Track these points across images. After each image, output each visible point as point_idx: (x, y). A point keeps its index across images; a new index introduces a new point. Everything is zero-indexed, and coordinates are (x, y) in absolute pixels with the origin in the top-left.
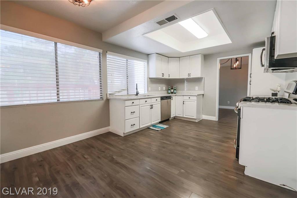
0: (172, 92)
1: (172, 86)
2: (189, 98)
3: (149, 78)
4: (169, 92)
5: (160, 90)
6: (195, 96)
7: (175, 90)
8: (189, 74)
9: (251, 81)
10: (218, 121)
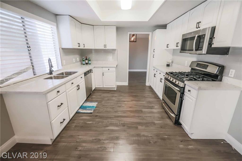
0: (86, 63)
1: (86, 57)
2: (109, 69)
3: (62, 48)
4: (84, 63)
5: (74, 62)
6: (114, 68)
7: (90, 60)
8: (105, 46)
9: (154, 55)
10: (128, 85)
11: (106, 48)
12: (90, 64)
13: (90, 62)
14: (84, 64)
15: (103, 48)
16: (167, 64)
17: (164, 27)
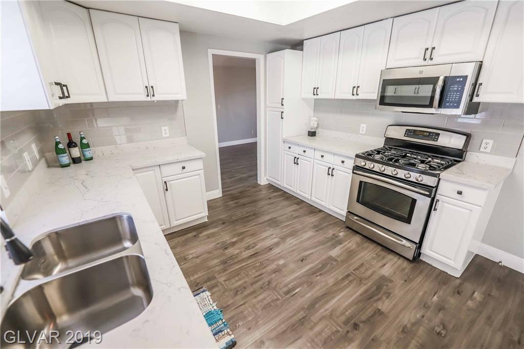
0: (74, 159)
1: (69, 135)
2: (184, 168)
4: (65, 159)
5: (31, 167)
6: (198, 160)
7: (88, 146)
8: (149, 90)
9: (282, 112)
10: (223, 196)
11: (154, 99)
12: (91, 159)
13: (88, 154)
14: (67, 166)
15: (142, 97)
16: (310, 130)
17: (297, 45)
